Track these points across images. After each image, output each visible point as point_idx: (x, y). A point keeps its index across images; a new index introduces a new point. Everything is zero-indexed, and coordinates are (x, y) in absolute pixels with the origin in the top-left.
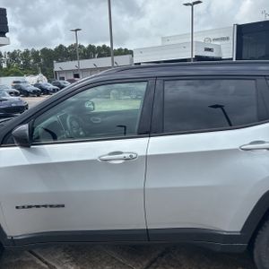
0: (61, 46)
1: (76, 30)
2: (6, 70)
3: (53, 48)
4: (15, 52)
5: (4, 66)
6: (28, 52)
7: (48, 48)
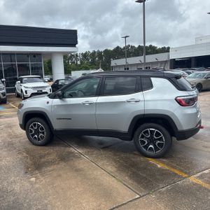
0: (118, 47)
1: (125, 37)
2: (80, 65)
3: (112, 49)
4: (86, 53)
5: (79, 63)
6: (95, 52)
7: (109, 49)
